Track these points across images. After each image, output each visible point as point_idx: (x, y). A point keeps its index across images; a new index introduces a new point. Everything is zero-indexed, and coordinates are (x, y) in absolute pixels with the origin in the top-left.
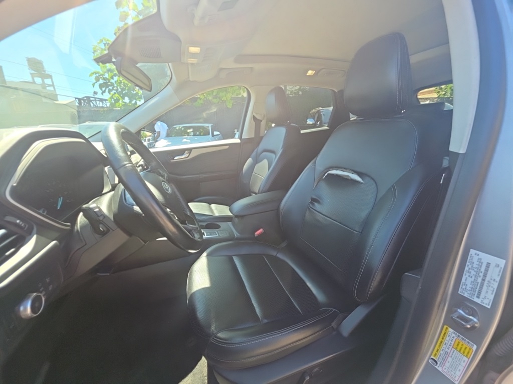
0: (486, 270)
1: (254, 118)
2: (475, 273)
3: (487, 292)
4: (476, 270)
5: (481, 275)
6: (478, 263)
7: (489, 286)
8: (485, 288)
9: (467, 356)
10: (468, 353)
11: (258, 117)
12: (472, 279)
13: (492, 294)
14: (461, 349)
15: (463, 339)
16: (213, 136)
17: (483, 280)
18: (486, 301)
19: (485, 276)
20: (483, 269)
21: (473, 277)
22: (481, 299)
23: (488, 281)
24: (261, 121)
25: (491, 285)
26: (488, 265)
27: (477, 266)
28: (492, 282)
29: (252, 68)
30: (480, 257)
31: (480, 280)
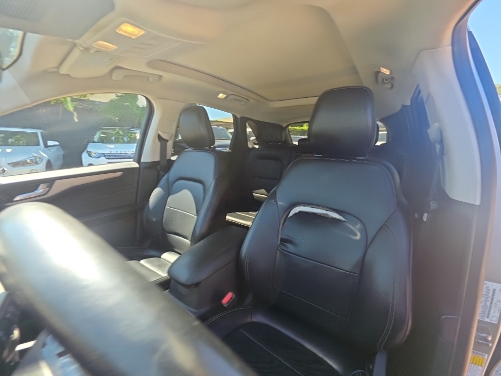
0: (493, 295)
1: (160, 138)
2: (484, 299)
3: (494, 312)
4: (485, 296)
5: (490, 299)
6: (486, 290)
7: (496, 307)
8: (493, 309)
9: (481, 366)
10: (482, 362)
11: (164, 136)
12: (483, 304)
13: (498, 312)
14: (476, 362)
15: (477, 353)
16: (46, 146)
17: (491, 303)
18: (494, 319)
19: (492, 300)
20: (490, 295)
21: (483, 302)
22: (490, 318)
23: (495, 303)
24: (168, 141)
25: (498, 306)
26: (494, 290)
27: (486, 293)
28: (498, 303)
29: (160, 76)
30: (487, 285)
31: (488, 304)
